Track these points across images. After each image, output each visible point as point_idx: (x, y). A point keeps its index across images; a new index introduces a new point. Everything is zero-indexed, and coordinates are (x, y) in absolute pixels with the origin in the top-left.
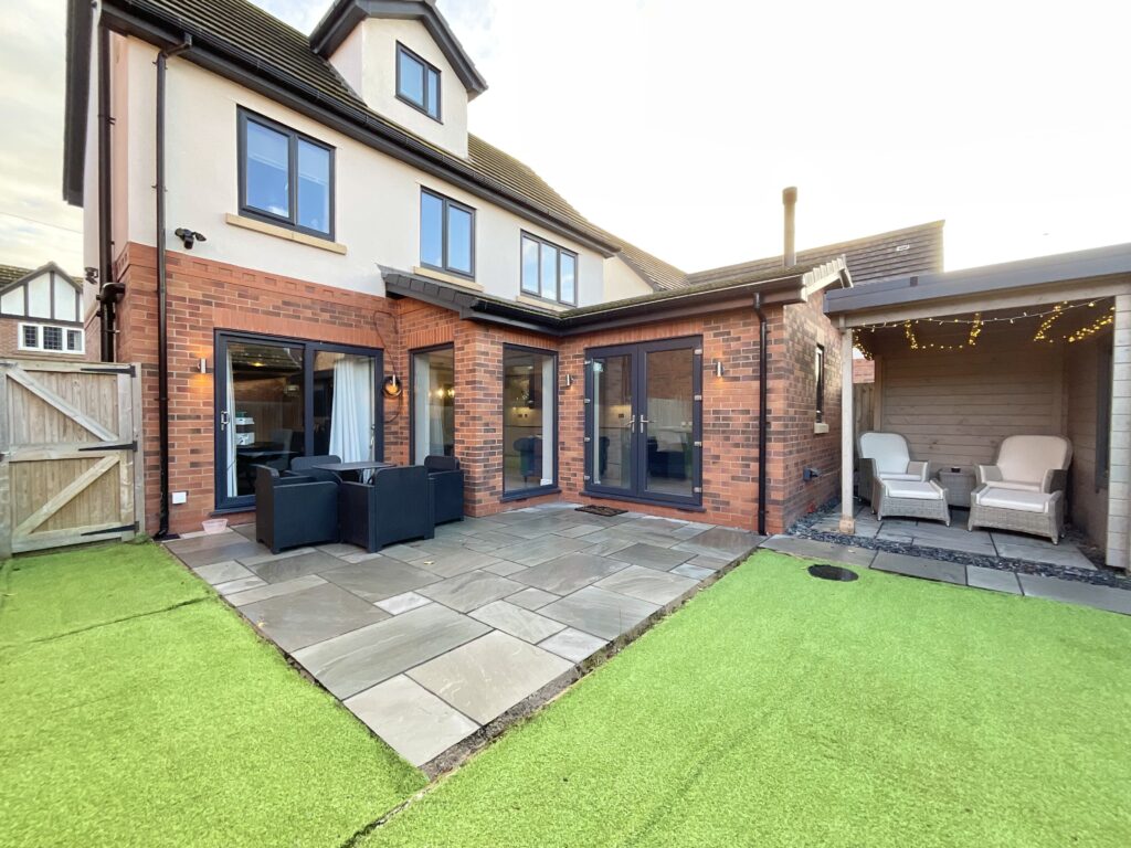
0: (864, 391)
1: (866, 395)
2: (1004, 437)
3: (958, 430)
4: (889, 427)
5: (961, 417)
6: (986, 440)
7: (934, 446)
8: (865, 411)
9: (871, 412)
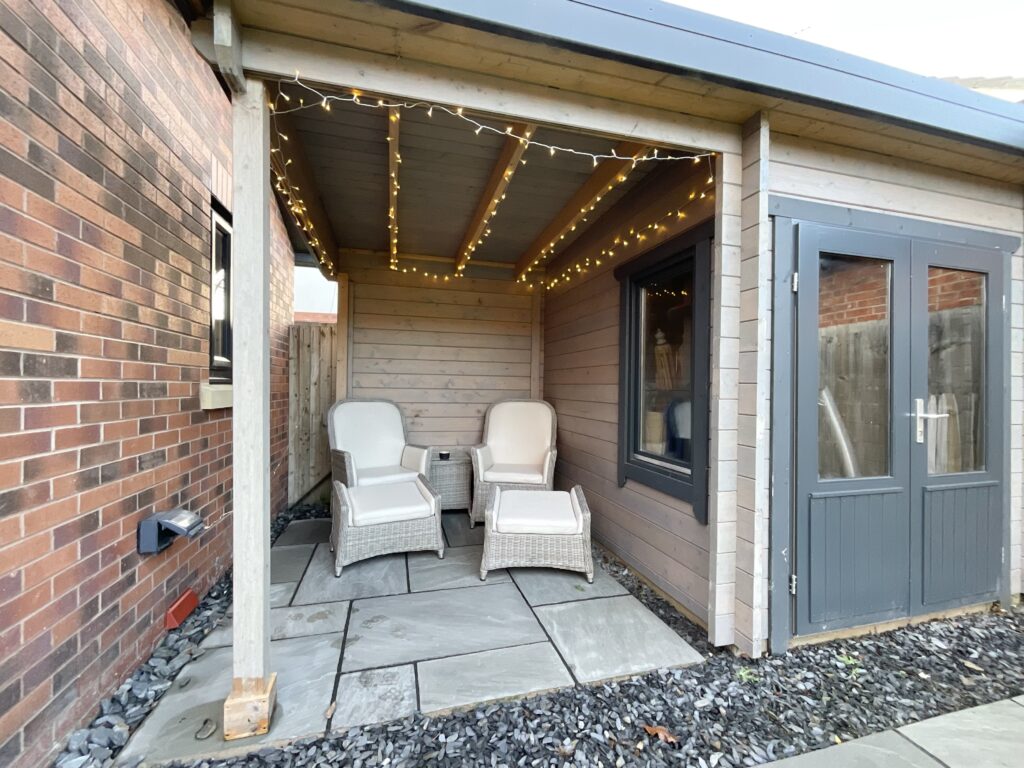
0: (322, 334)
1: (326, 343)
2: (491, 405)
3: (443, 396)
4: (358, 392)
5: (446, 378)
6: (472, 410)
7: (417, 419)
8: (326, 366)
9: (332, 368)
